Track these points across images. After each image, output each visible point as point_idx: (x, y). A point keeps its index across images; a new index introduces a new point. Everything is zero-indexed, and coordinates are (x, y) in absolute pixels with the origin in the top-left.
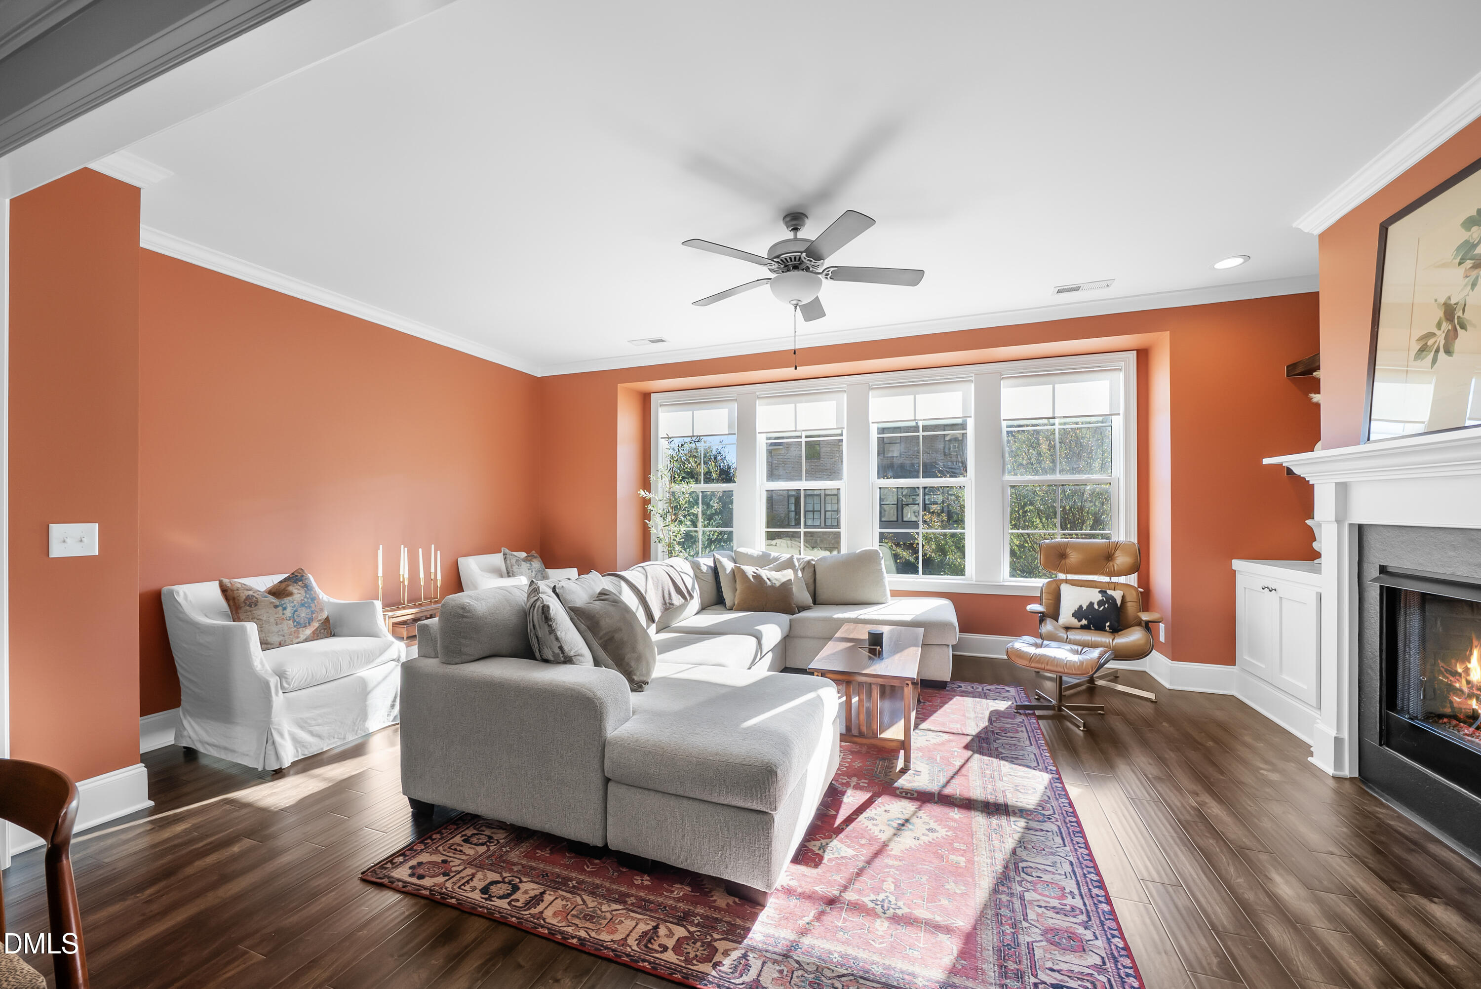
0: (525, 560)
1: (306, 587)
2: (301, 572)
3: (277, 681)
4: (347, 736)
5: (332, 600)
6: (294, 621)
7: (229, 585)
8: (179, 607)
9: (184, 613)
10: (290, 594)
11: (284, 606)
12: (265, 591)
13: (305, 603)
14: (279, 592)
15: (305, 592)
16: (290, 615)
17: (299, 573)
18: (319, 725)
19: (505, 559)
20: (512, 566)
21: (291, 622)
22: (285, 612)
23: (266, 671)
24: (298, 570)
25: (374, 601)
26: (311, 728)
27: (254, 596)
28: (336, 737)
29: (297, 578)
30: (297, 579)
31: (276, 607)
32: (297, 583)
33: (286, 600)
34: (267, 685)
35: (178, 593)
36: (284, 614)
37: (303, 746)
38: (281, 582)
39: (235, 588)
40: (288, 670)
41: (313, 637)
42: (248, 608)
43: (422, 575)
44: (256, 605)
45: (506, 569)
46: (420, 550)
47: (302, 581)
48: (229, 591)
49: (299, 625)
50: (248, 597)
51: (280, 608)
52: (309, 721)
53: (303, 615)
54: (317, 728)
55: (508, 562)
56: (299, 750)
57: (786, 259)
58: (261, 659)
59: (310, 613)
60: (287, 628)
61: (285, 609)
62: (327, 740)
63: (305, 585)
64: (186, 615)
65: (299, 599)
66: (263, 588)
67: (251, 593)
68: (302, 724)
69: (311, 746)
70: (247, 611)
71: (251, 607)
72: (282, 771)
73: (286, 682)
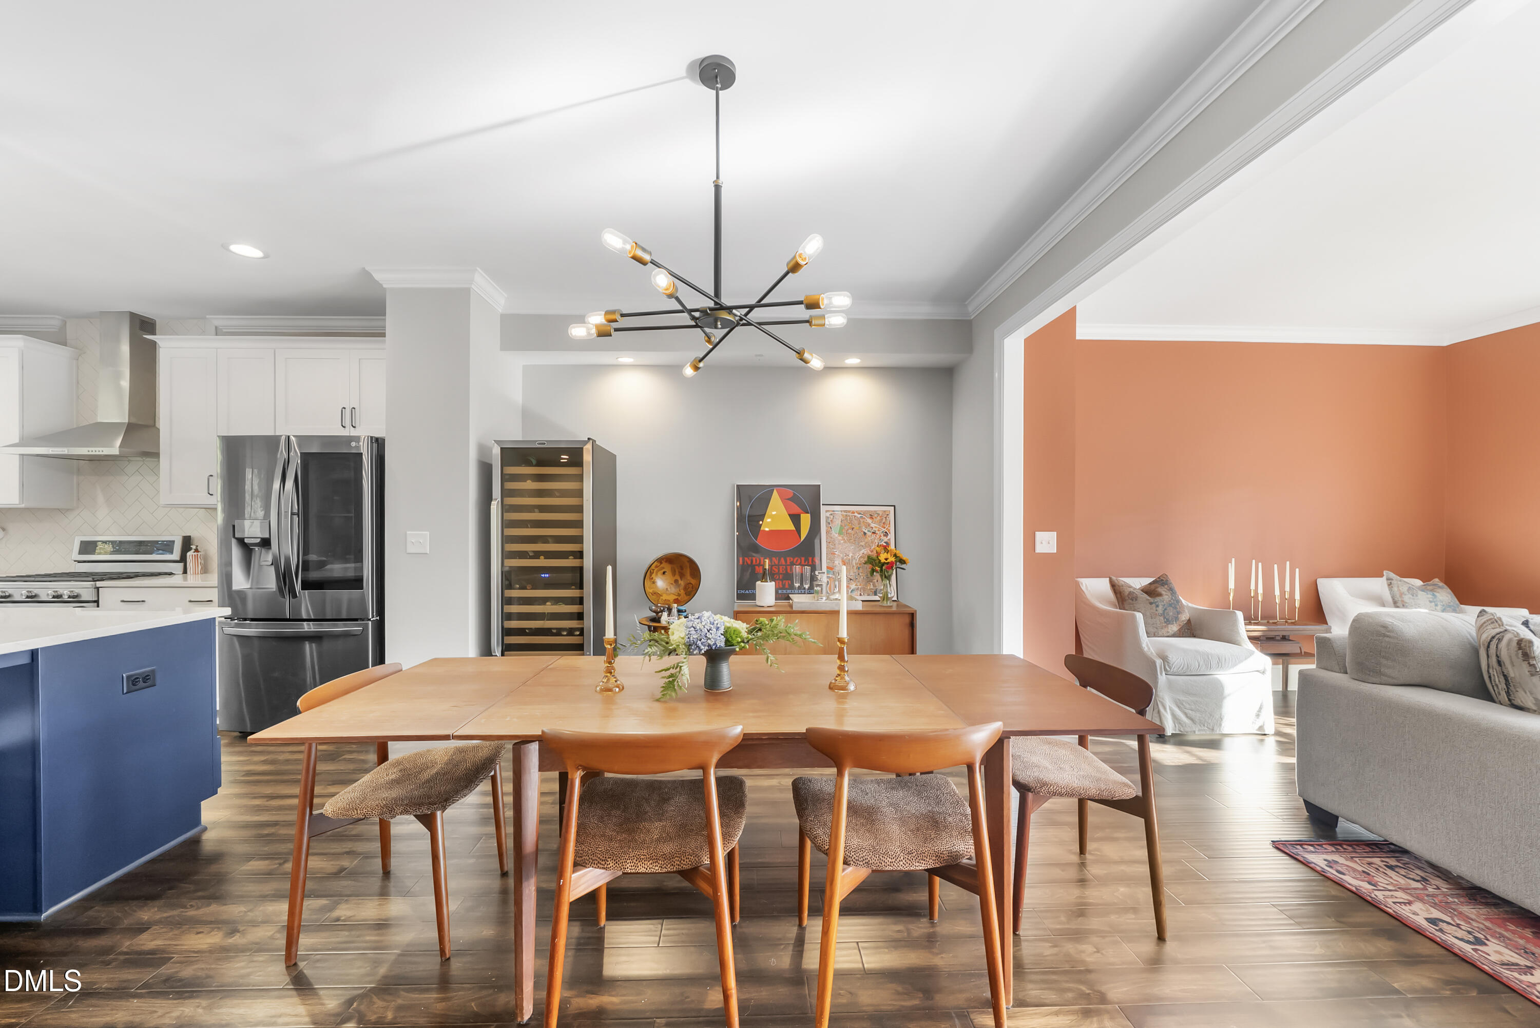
0: (1422, 589)
1: (1172, 591)
2: (1165, 576)
3: (1161, 663)
4: (1215, 728)
5: (1190, 605)
6: (1164, 618)
7: (1116, 582)
8: (1083, 594)
9: (1086, 598)
10: (1160, 595)
11: (1157, 603)
12: (1139, 589)
13: (1172, 603)
14: (1150, 591)
15: (1171, 594)
16: (1161, 612)
17: (1164, 578)
18: (1192, 710)
19: (1390, 585)
20: (1401, 594)
21: (1162, 618)
22: (1157, 608)
23: (1152, 653)
24: (1162, 575)
25: (1236, 611)
26: (1187, 711)
27: (1134, 593)
28: (1206, 725)
29: (1162, 581)
30: (1163, 583)
31: (1151, 603)
32: (1163, 586)
33: (1158, 599)
34: (1154, 663)
35: (1082, 584)
36: (1156, 610)
37: (1180, 723)
38: (1150, 584)
39: (1120, 585)
40: (1169, 656)
41: (1180, 634)
42: (1131, 601)
43: (1277, 592)
44: (1136, 600)
45: (1392, 597)
46: (1276, 566)
47: (1167, 584)
48: (1117, 586)
49: (1168, 622)
50: (1130, 593)
51: (1154, 605)
52: (1184, 704)
53: (1171, 614)
54: (1190, 712)
55: (1395, 589)
56: (1177, 725)
58: (1147, 642)
59: (1176, 613)
60: (1159, 623)
61: (1157, 606)
62: (1199, 726)
63: (1170, 588)
64: (1087, 599)
65: (1168, 600)
66: (1138, 586)
67: (1132, 590)
68: (1179, 704)
69: (1186, 726)
70: (1130, 604)
71: (1133, 600)
72: (1164, 737)
73: (1168, 665)
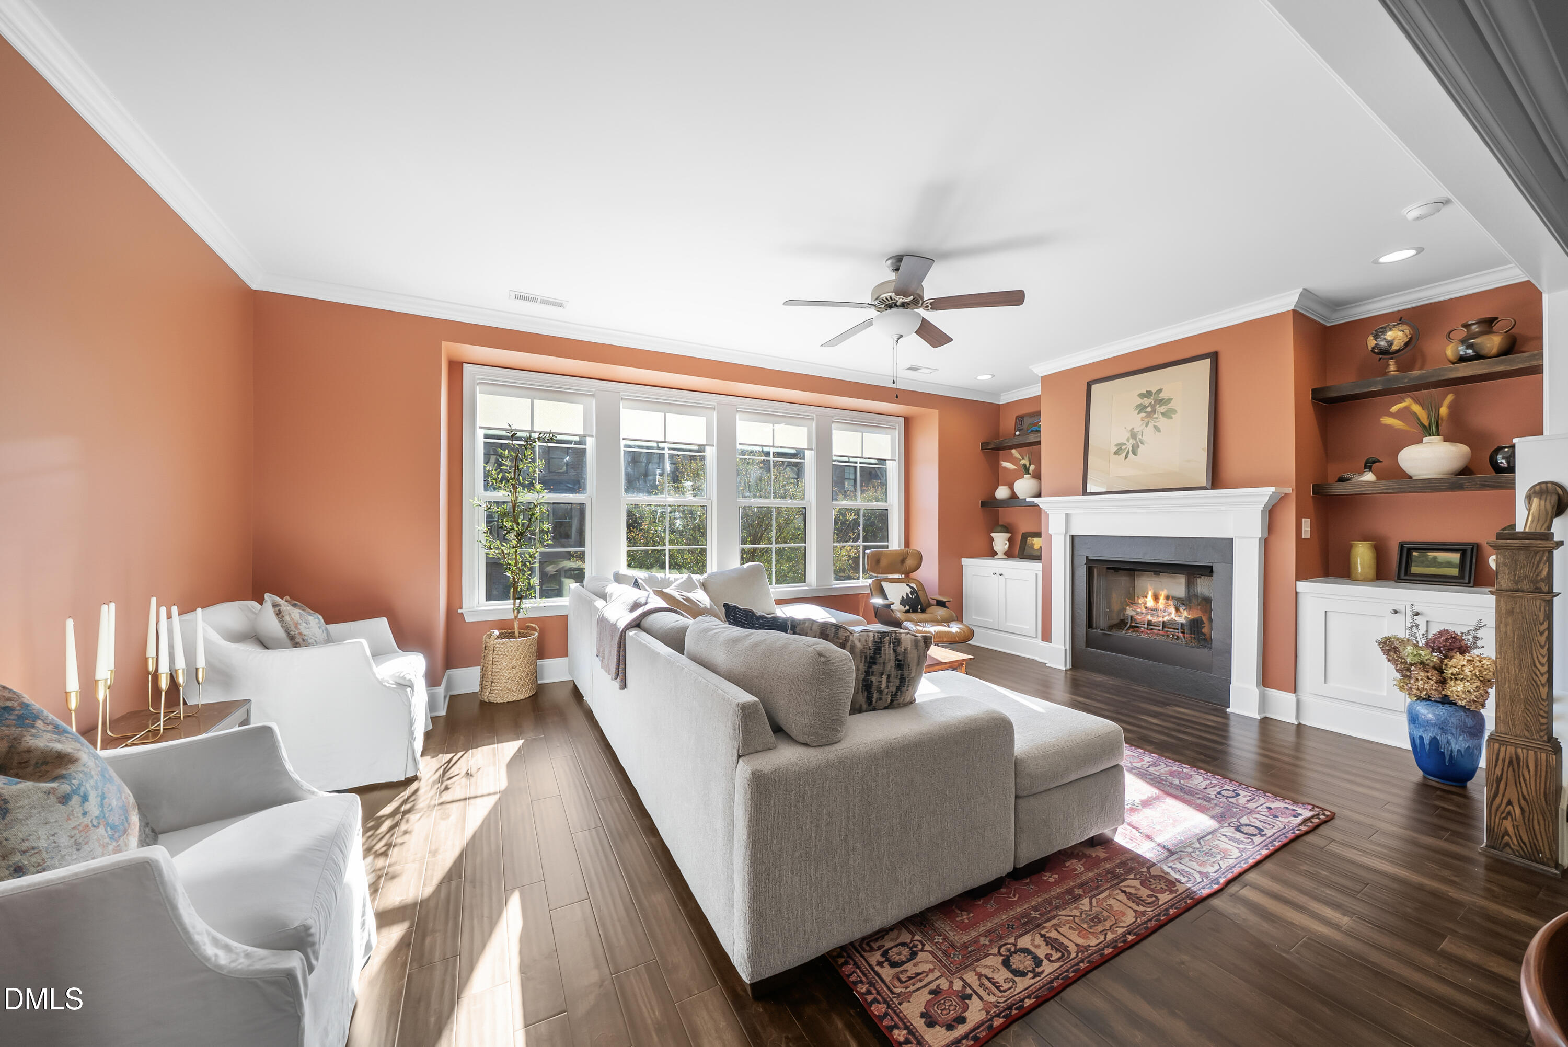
19: (277, 612)
55: (284, 618)
57: (886, 298)
